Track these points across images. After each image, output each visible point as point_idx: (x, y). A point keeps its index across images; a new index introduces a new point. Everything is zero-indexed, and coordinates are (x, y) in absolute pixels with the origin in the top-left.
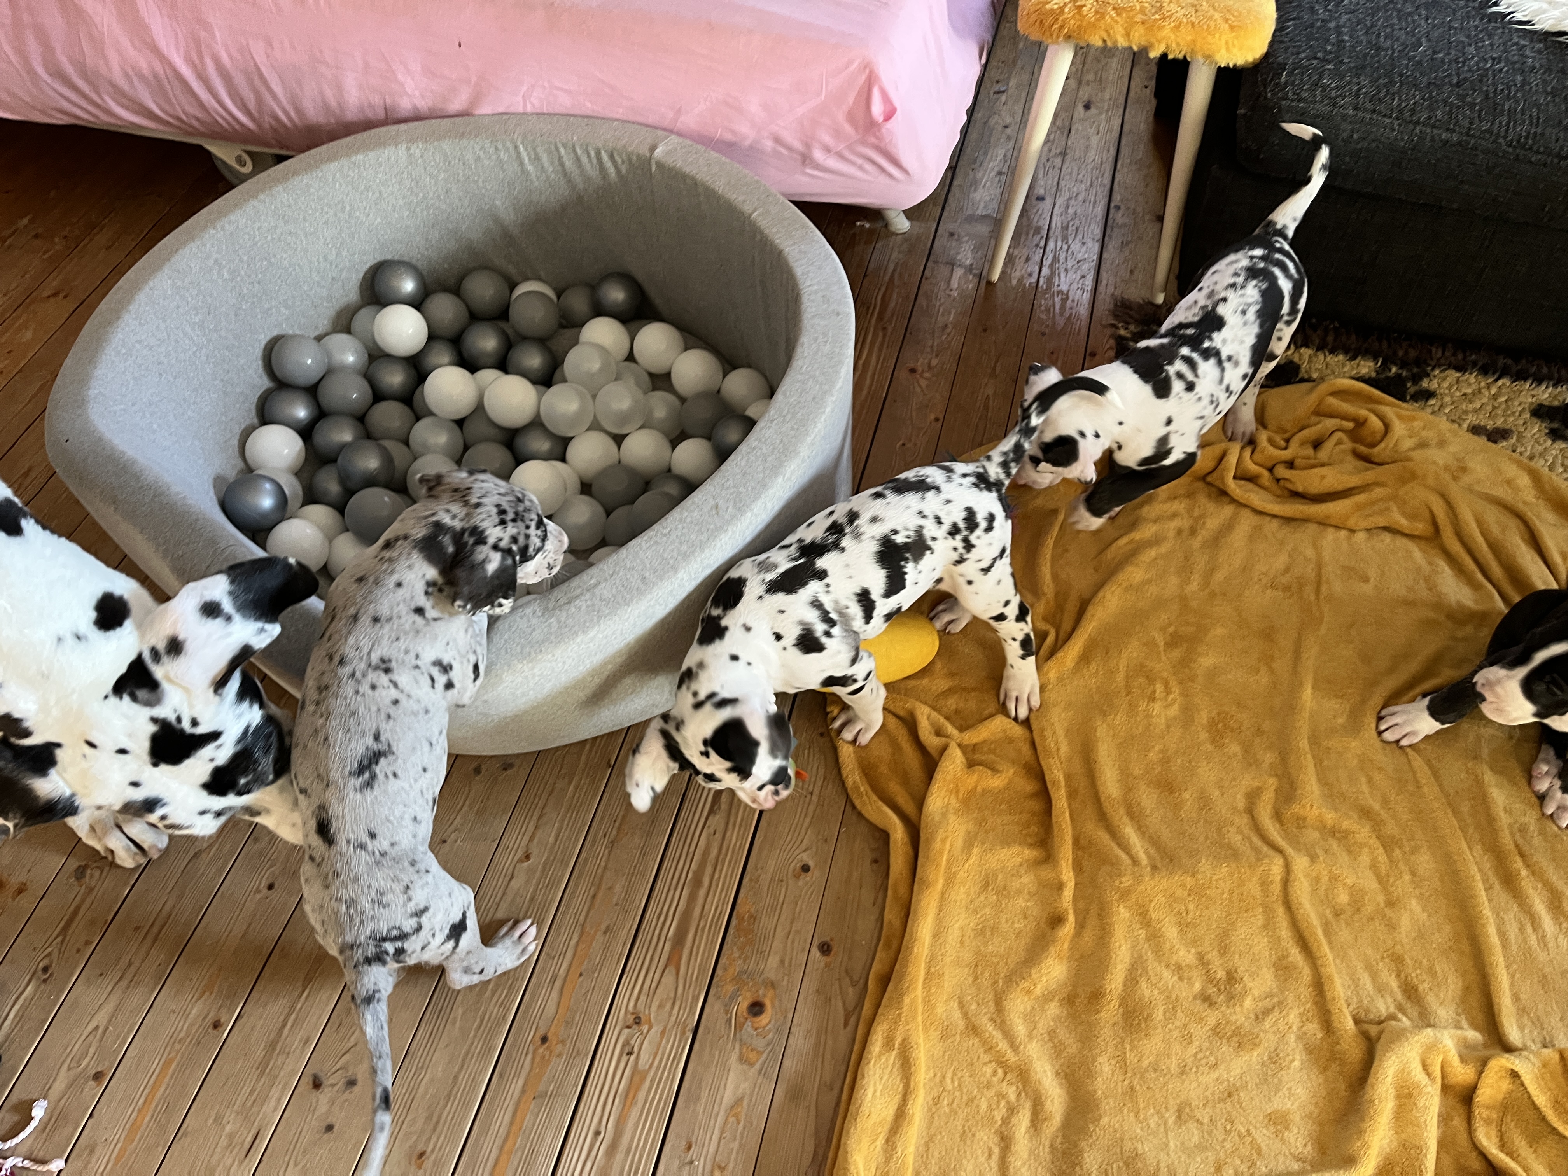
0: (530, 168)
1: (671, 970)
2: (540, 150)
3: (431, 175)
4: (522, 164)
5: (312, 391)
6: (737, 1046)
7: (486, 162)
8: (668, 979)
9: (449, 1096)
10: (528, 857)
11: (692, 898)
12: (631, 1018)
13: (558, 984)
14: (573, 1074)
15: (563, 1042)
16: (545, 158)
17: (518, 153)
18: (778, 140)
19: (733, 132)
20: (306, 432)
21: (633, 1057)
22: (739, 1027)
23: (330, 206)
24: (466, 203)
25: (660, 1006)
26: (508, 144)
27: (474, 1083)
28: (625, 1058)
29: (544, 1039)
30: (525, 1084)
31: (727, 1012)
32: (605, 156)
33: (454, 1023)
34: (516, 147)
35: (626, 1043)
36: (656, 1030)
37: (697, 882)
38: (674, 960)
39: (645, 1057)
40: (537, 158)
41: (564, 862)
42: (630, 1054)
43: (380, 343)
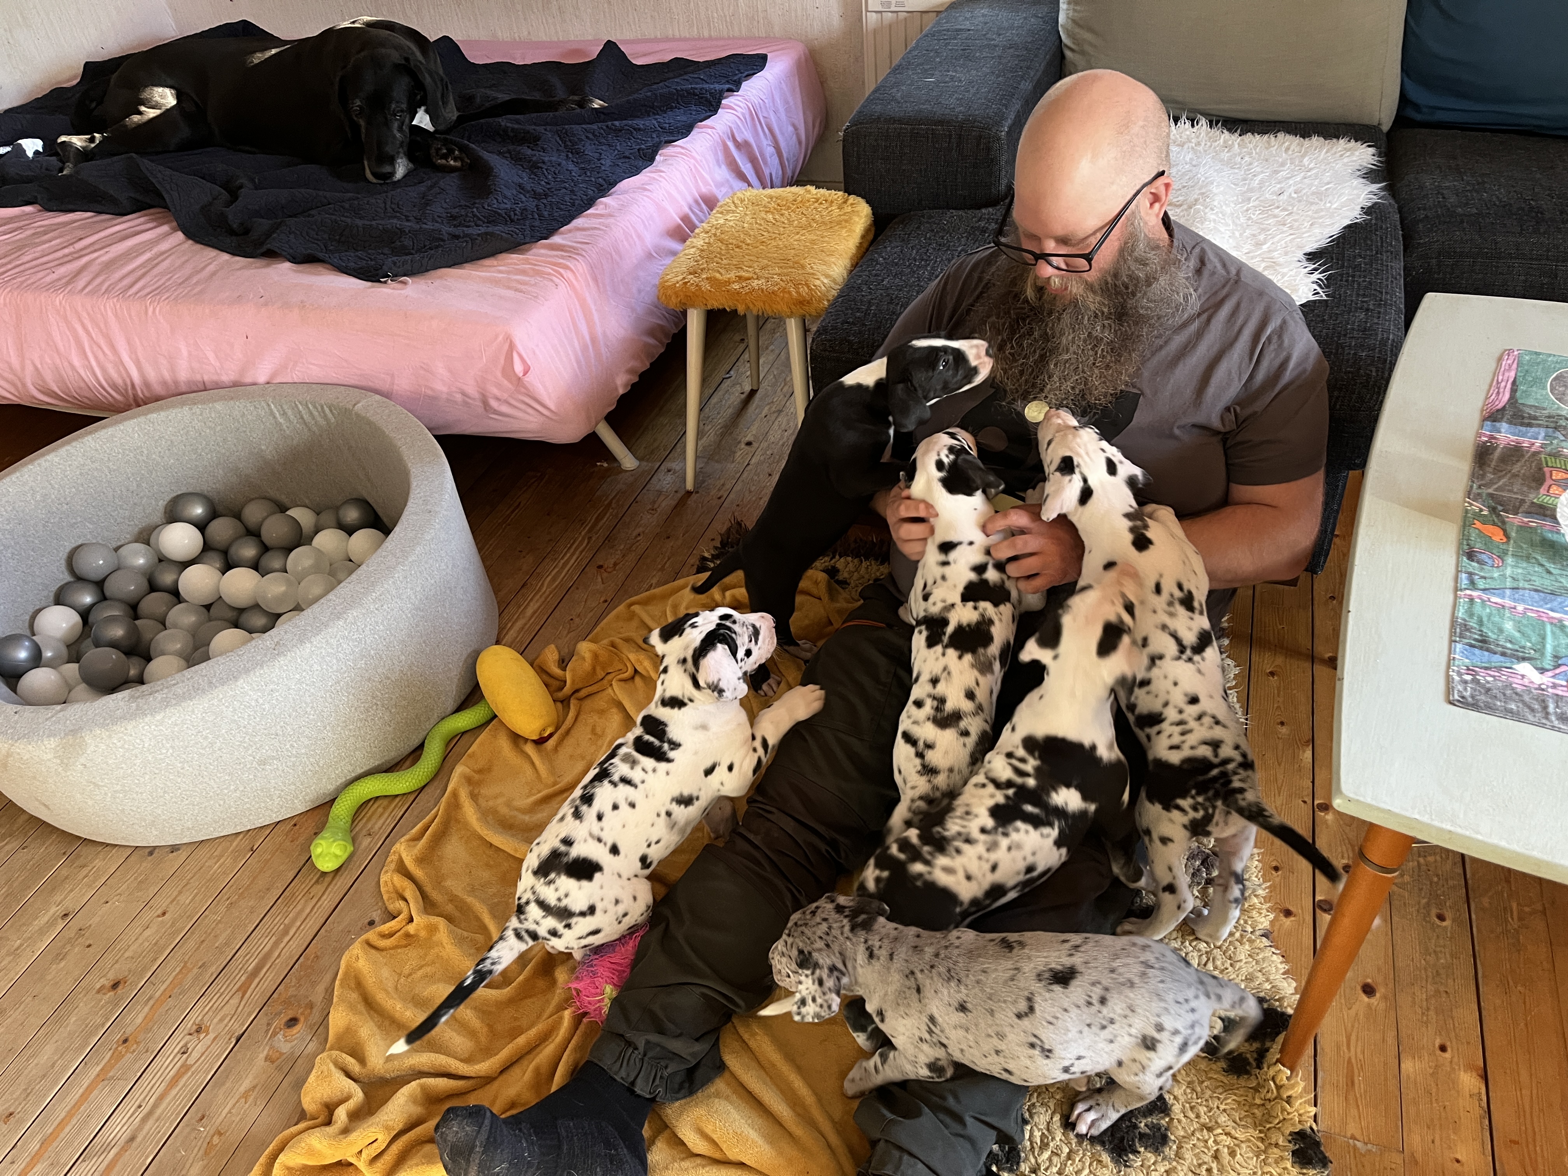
0: (281, 420)
1: (240, 994)
2: (285, 407)
3: (210, 428)
4: (275, 417)
5: (99, 585)
6: (267, 1048)
7: (250, 417)
8: (234, 1001)
9: (44, 1076)
10: (164, 914)
11: (276, 944)
12: (195, 1027)
13: (151, 1002)
14: (137, 1066)
15: (138, 1043)
16: (290, 412)
17: (271, 409)
18: (464, 394)
19: (432, 389)
20: (85, 614)
21: (185, 1056)
22: (275, 1034)
23: (130, 451)
24: (240, 448)
25: (221, 1020)
26: (263, 403)
27: (65, 1068)
28: (179, 1056)
29: (125, 1041)
30: (102, 1070)
31: (268, 1024)
32: (327, 410)
33: (66, 1027)
34: (269, 405)
35: (186, 1045)
36: (211, 1036)
37: (286, 932)
38: (243, 989)
39: (195, 1055)
40: (284, 414)
41: (190, 917)
42: (184, 1053)
43: (163, 551)
